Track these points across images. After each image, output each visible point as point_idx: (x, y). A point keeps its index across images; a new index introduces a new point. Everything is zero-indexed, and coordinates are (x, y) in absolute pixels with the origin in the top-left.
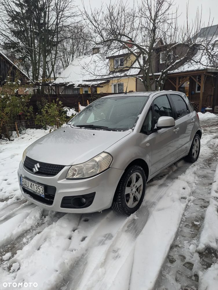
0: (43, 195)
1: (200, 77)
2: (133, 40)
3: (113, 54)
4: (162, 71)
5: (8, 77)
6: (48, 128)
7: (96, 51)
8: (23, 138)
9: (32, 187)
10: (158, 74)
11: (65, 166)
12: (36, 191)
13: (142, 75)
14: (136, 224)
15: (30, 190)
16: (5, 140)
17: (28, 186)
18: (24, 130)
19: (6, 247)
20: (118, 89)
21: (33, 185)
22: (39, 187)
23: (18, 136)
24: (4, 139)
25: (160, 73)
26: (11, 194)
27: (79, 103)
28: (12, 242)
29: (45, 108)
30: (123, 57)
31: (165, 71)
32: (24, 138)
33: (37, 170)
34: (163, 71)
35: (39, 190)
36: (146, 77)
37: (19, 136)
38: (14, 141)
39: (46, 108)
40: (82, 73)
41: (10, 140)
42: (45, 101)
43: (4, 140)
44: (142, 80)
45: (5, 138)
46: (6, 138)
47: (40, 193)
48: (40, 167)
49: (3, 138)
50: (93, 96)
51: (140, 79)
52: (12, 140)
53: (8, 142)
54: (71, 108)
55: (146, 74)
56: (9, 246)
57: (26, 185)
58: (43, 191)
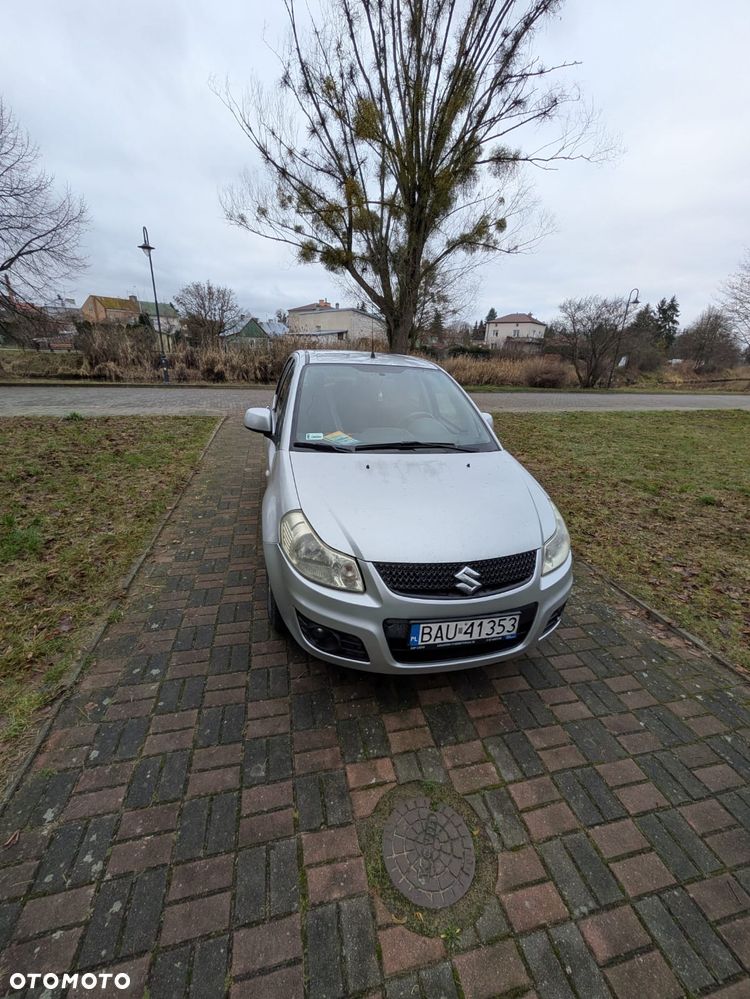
0: (512, 636)
9: (471, 633)
17: (451, 637)
21: (480, 624)
22: (502, 623)
35: (499, 630)
47: (504, 633)
48: (482, 574)
57: (441, 637)
58: (516, 625)
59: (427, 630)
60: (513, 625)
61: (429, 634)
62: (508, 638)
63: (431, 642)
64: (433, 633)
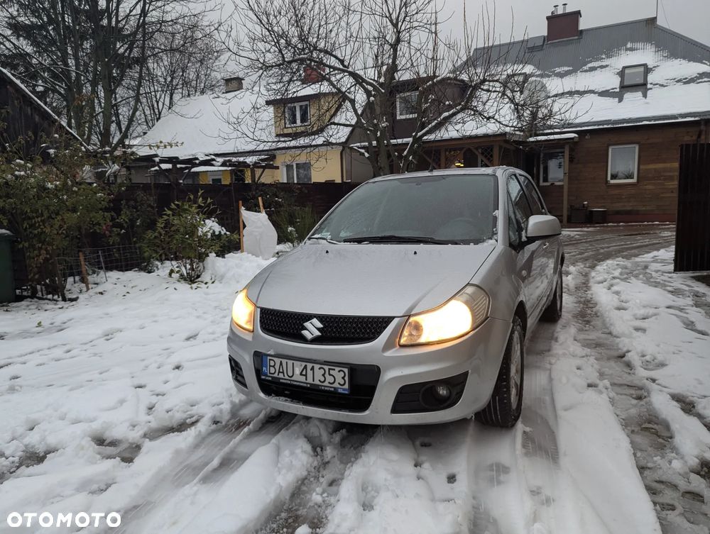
0: (344, 390)
1: (492, 150)
2: (346, 63)
3: (295, 92)
4: (414, 134)
5: (56, 135)
6: (157, 267)
7: (235, 84)
8: (101, 293)
9: (306, 375)
10: (405, 140)
11: (394, 318)
12: (320, 384)
13: (367, 144)
14: (536, 440)
15: (298, 384)
16: (49, 300)
17: (290, 374)
18: (94, 273)
19: (278, 518)
20: (297, 175)
21: (313, 369)
22: (332, 372)
23: (85, 289)
24: (46, 299)
25: (410, 140)
26: (189, 413)
27: (241, 202)
28: (285, 507)
29: (165, 214)
30: (307, 103)
31: (419, 134)
32: (106, 294)
33: (318, 333)
34: (416, 134)
35: (330, 379)
36: (379, 148)
37: (88, 289)
38: (78, 300)
39: (169, 215)
40: (222, 135)
41: (64, 299)
42: (148, 200)
43: (46, 301)
44: (367, 155)
45: (47, 294)
46: (50, 296)
47: (336, 385)
48: (325, 327)
49: (39, 294)
50: (256, 189)
51: (363, 151)
52: (71, 300)
53: (61, 304)
54: (209, 218)
55: (378, 142)
56: (284, 515)
57: (283, 372)
58: (347, 378)
59: (272, 363)
60: (343, 378)
61: (274, 366)
62: (340, 391)
63: (276, 375)
64: (277, 367)
